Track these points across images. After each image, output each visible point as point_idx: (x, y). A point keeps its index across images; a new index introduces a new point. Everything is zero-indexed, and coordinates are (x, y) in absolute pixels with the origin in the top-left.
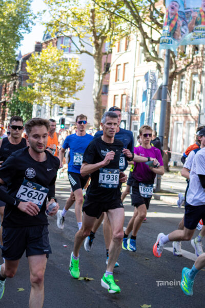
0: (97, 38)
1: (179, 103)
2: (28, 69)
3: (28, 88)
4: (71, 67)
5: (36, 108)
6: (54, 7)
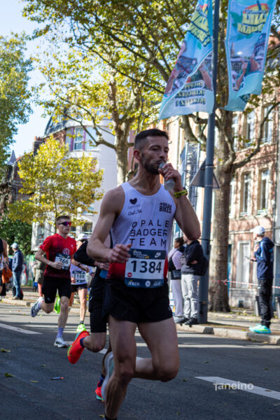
0: (119, 122)
1: (243, 214)
2: (21, 174)
4: (82, 167)
5: (36, 232)
6: (56, 78)
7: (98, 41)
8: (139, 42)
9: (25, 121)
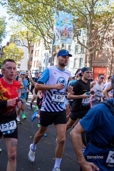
0: (28, 41)
2: (4, 51)
3: (4, 58)
4: (19, 51)
6: (14, 29)
7: (25, 21)
8: (34, 22)
9: (5, 38)
